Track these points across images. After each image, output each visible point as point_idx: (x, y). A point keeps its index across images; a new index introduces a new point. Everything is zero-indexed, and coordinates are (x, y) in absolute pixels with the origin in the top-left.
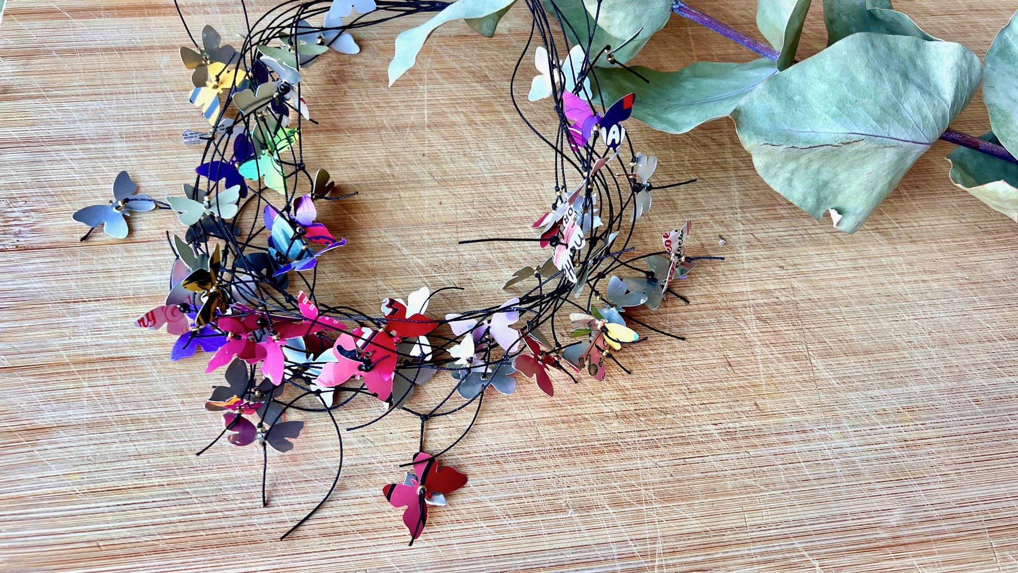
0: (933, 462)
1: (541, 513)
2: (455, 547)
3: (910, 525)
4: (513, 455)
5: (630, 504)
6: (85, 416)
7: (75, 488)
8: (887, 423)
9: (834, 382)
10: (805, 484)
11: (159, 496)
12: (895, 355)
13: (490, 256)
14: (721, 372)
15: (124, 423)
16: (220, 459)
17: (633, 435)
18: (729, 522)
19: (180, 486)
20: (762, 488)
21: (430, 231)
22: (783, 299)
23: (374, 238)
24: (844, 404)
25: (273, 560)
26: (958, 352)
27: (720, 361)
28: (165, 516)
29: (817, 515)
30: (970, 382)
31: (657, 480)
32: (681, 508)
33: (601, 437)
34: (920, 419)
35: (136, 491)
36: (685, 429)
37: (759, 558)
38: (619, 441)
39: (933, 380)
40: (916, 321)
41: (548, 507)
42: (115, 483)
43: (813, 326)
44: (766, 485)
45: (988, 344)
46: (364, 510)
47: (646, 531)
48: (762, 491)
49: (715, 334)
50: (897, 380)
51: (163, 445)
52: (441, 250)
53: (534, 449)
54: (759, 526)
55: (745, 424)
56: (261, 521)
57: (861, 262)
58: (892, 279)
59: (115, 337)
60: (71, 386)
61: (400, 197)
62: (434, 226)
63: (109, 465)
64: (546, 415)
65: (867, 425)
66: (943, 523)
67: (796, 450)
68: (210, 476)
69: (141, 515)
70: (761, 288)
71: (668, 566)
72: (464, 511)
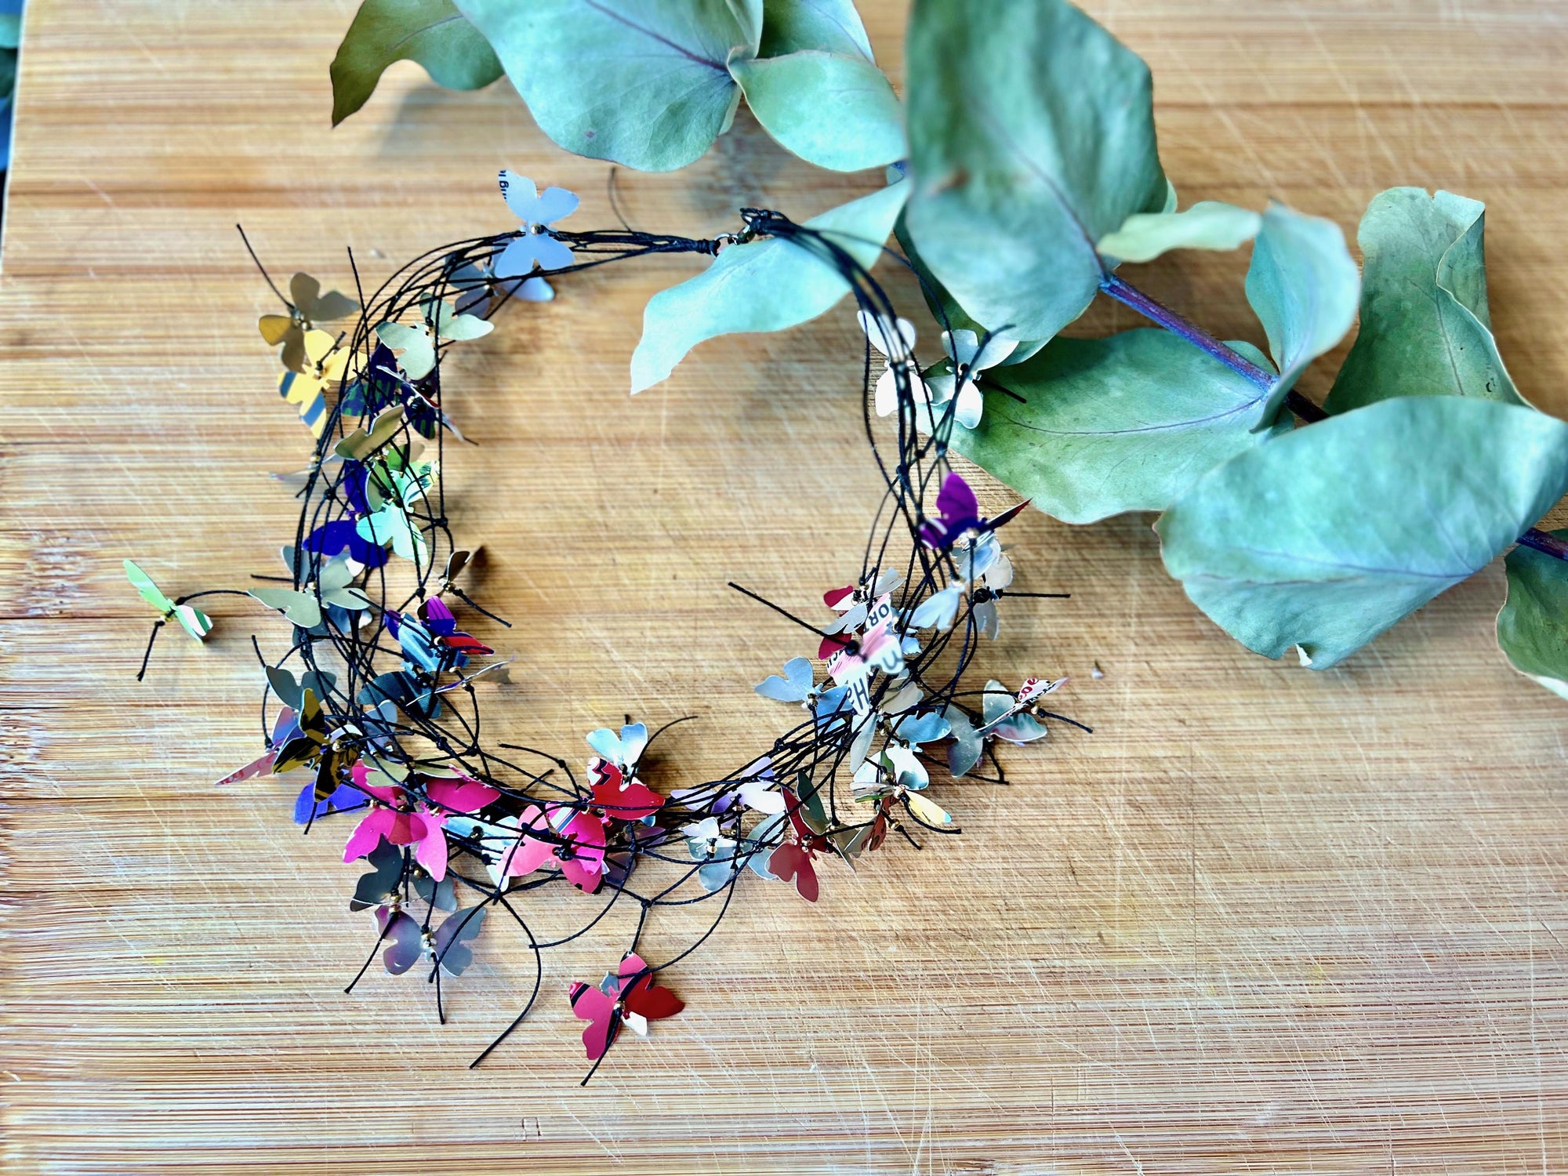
0: (1340, 1041)
1: (773, 1065)
2: (655, 1099)
3: (1284, 1125)
4: (743, 981)
5: (897, 1063)
6: (169, 878)
7: (162, 976)
8: (1287, 978)
9: (1222, 910)
10: (1147, 1055)
11: (270, 996)
12: (1323, 875)
13: (741, 670)
14: (1059, 882)
15: (220, 890)
16: (348, 953)
17: (915, 966)
18: (1030, 1099)
19: (297, 985)
20: (1085, 1056)
21: (656, 624)
22: (1173, 774)
23: (572, 630)
24: (1229, 945)
25: (417, 1094)
26: (1422, 879)
27: (1060, 865)
28: (278, 1024)
29: (1155, 1101)
30: (1429, 926)
31: (939, 1033)
32: (966, 1075)
33: (869, 966)
34: (1338, 977)
35: (241, 987)
36: (990, 964)
37: (1062, 1152)
38: (895, 974)
39: (1373, 918)
40: (1370, 825)
41: (785, 1058)
42: (213, 975)
43: (1210, 821)
44: (1091, 1052)
45: (1473, 869)
46: (538, 1039)
47: (913, 1101)
48: (1083, 1060)
49: (1059, 822)
50: (1318, 914)
51: (273, 927)
52: (669, 656)
53: (774, 976)
54: (1070, 1108)
55: (1077, 962)
56: (402, 1041)
57: (1309, 722)
58: (1350, 752)
59: (204, 764)
60: (149, 831)
61: (615, 564)
62: (661, 615)
63: (203, 948)
64: (797, 927)
65: (1256, 979)
66: (1331, 1127)
67: (1144, 1006)
68: (336, 975)
69: (247, 1020)
70: (1144, 754)
71: (935, 1150)
72: (669, 1053)
